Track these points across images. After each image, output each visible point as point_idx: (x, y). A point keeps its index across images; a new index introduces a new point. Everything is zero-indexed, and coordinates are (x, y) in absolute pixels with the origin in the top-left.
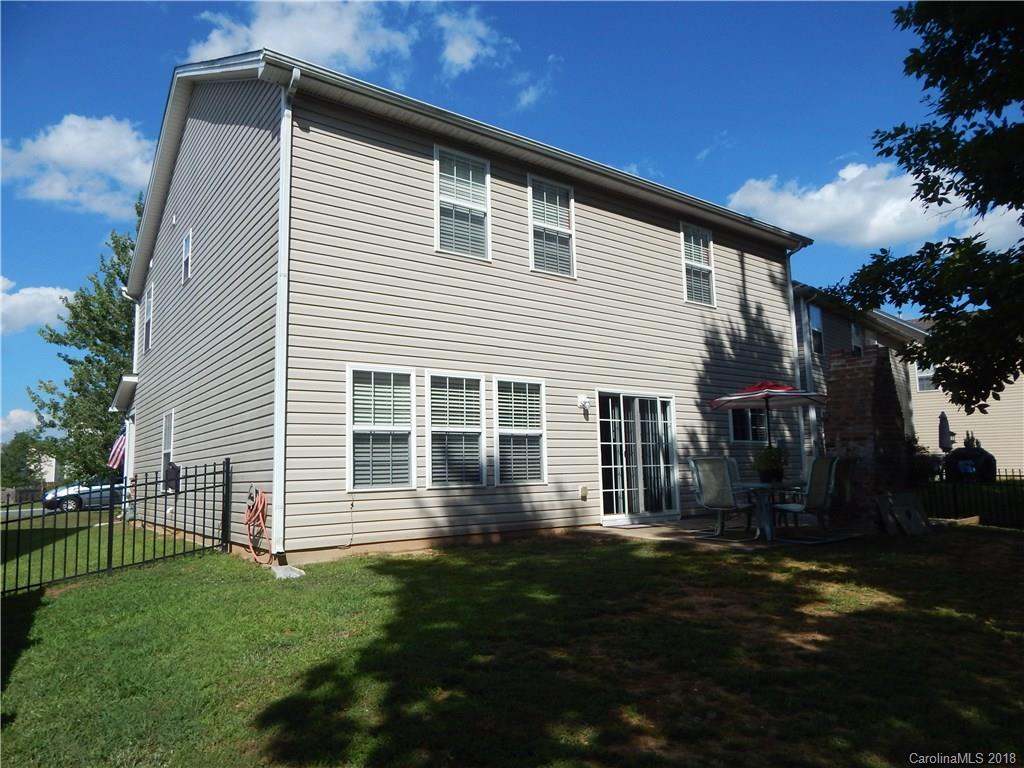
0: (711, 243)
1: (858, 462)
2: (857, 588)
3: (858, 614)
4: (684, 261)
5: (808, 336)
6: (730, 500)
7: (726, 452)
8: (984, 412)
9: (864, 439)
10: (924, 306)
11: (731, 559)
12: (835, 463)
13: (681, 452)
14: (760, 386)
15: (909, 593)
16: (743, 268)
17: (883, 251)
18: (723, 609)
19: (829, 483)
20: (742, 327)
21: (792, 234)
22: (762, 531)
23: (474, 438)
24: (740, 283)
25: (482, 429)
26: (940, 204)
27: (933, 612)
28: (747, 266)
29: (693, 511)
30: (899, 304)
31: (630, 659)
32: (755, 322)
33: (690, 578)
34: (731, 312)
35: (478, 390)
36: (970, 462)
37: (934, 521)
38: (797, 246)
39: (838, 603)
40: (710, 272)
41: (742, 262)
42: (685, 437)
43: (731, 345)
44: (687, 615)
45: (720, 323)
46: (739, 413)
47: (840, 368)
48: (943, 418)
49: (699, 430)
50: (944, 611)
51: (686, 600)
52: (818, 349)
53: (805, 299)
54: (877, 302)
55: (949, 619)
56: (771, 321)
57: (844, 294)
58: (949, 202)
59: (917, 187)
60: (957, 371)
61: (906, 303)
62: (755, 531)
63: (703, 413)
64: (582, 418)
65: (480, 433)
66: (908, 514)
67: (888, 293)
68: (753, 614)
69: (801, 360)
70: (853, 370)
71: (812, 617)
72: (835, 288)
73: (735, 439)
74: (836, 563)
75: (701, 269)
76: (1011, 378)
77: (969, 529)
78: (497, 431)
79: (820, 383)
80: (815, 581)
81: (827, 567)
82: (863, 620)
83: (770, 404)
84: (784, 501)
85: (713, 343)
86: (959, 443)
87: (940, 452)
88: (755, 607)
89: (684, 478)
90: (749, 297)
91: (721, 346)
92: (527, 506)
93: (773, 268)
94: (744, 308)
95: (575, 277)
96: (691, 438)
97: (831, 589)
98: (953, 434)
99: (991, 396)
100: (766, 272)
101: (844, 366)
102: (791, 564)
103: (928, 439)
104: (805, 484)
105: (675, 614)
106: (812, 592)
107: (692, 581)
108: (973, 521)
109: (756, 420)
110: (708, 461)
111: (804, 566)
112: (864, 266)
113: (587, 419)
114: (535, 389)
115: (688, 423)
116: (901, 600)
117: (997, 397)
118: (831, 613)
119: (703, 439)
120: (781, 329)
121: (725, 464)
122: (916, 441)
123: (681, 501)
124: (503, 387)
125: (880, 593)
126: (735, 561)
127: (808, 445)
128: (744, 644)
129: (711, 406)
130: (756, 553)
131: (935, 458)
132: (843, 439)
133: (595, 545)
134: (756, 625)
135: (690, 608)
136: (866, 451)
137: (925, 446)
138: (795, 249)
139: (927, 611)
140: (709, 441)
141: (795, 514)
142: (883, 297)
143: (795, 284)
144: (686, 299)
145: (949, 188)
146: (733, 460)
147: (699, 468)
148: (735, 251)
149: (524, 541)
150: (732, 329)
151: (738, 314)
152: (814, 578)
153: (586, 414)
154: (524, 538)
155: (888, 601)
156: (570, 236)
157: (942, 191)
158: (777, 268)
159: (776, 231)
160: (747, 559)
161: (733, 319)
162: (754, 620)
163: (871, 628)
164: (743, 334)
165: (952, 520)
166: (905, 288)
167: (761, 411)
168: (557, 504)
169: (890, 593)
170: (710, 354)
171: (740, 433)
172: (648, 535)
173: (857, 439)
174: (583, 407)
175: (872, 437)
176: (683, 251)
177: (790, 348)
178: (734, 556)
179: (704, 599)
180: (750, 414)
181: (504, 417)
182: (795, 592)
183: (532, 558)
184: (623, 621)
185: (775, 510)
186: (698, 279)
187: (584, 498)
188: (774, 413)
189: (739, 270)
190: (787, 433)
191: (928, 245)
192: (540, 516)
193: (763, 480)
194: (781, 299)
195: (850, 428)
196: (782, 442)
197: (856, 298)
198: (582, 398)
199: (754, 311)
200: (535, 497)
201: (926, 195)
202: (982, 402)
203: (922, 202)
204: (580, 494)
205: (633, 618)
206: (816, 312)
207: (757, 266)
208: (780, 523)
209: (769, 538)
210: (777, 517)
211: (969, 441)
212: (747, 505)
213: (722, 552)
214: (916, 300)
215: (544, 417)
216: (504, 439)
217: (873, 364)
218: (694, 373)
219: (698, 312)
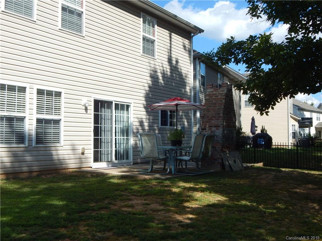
0: (156, 25)
1: (215, 137)
2: (209, 194)
3: (209, 206)
4: (142, 33)
5: (199, 77)
6: (156, 155)
7: (157, 132)
8: (267, 115)
9: (219, 126)
10: (247, 65)
11: (154, 182)
12: (205, 137)
13: (135, 131)
14: (174, 99)
15: (231, 196)
16: (171, 40)
17: (232, 37)
18: (148, 206)
19: (202, 147)
20: (169, 70)
21: (195, 27)
22: (170, 169)
23: (22, 119)
24: (169, 48)
25: (26, 115)
26: (258, 18)
27: (240, 203)
28: (172, 40)
29: (139, 161)
30: (237, 64)
31: (99, 232)
32: (175, 68)
33: (134, 192)
34: (164, 62)
35: (25, 93)
36: (262, 139)
37: (245, 165)
38: (196, 33)
39: (200, 201)
40: (155, 40)
41: (170, 37)
42: (137, 124)
43: (163, 79)
44: (130, 209)
45: (158, 67)
46: (164, 113)
47: (211, 93)
48: (253, 119)
49: (144, 120)
50: (244, 202)
51: (131, 202)
52: (203, 84)
53: (199, 60)
54: (228, 61)
55: (245, 206)
56: (182, 68)
57: (214, 56)
58: (261, 17)
59: (249, 9)
60: (258, 96)
61: (240, 63)
62: (167, 169)
63: (147, 112)
64: (84, 111)
65: (25, 117)
66: (235, 161)
67: (233, 58)
68: (162, 208)
69: (194, 88)
70: (216, 94)
71: (189, 208)
72: (210, 53)
73: (162, 125)
74: (202, 183)
75: (150, 39)
76: (279, 100)
77: (259, 168)
78: (35, 116)
79: (202, 100)
80: (192, 192)
81: (198, 185)
82: (210, 208)
83: (178, 108)
84: (181, 155)
85: (154, 77)
86: (258, 131)
87: (251, 135)
88: (163, 204)
89: (136, 144)
90: (173, 56)
91: (158, 78)
92: (55, 157)
93: (185, 42)
94: (170, 60)
95: (84, 35)
96: (140, 124)
97: (198, 195)
98: (257, 127)
99: (270, 108)
100: (182, 44)
101: (213, 92)
102: (182, 184)
103: (246, 129)
104: (191, 147)
105: (124, 209)
106: (190, 196)
107: (135, 193)
108: (260, 165)
109: (171, 117)
110: (147, 135)
111: (187, 185)
112: (223, 43)
113: (87, 112)
114: (58, 94)
115: (139, 116)
116: (227, 199)
117: (273, 108)
118: (197, 206)
119: (146, 124)
120: (187, 72)
121: (155, 137)
122: (241, 129)
123: (133, 156)
124: (40, 92)
125: (219, 196)
126: (156, 184)
127: (195, 129)
128: (156, 221)
129: (151, 109)
130: (166, 179)
131: (248, 137)
132: (209, 126)
133: (87, 177)
134: (163, 212)
135: (132, 206)
136: (219, 132)
137: (245, 132)
138: (195, 34)
139: (238, 203)
140: (149, 126)
141: (186, 161)
142: (231, 59)
143: (194, 51)
144: (142, 53)
145: (262, 11)
146: (159, 135)
147: (142, 139)
148: (167, 31)
149: (49, 176)
150: (163, 70)
151: (167, 63)
152: (191, 190)
153: (86, 109)
154: (49, 174)
155: (222, 200)
156: (82, 12)
157: (259, 12)
158: (187, 42)
159: (188, 24)
160: (162, 182)
161: (164, 66)
162: (162, 210)
163: (213, 211)
164: (169, 73)
165: (252, 164)
166: (240, 56)
167: (174, 112)
168: (72, 156)
169: (223, 196)
170: (152, 83)
171: (164, 123)
172: (115, 172)
173: (215, 127)
174: (85, 105)
175: (222, 126)
176: (142, 28)
177: (190, 82)
178: (156, 181)
179: (139, 202)
180: (169, 113)
181: (40, 109)
182: (182, 197)
183: (52, 185)
184: (97, 214)
185: (177, 160)
186: (148, 43)
187: (83, 154)
188: (181, 113)
189: (169, 42)
190: (186, 123)
191: (251, 37)
192: (62, 162)
193: (173, 145)
194: (188, 58)
195: (213, 121)
196: (183, 128)
197: (220, 59)
198: (84, 101)
199: (174, 62)
200: (60, 152)
201: (253, 13)
202: (267, 110)
203: (250, 16)
204: (80, 151)
205: (103, 212)
206: (203, 66)
207: (178, 40)
208: (179, 166)
209: (173, 173)
210: (178, 163)
211: (263, 130)
212: (164, 157)
213: (150, 179)
214: (244, 62)
215: (63, 110)
216: (39, 121)
217: (225, 92)
218: (144, 92)
219: (147, 61)
